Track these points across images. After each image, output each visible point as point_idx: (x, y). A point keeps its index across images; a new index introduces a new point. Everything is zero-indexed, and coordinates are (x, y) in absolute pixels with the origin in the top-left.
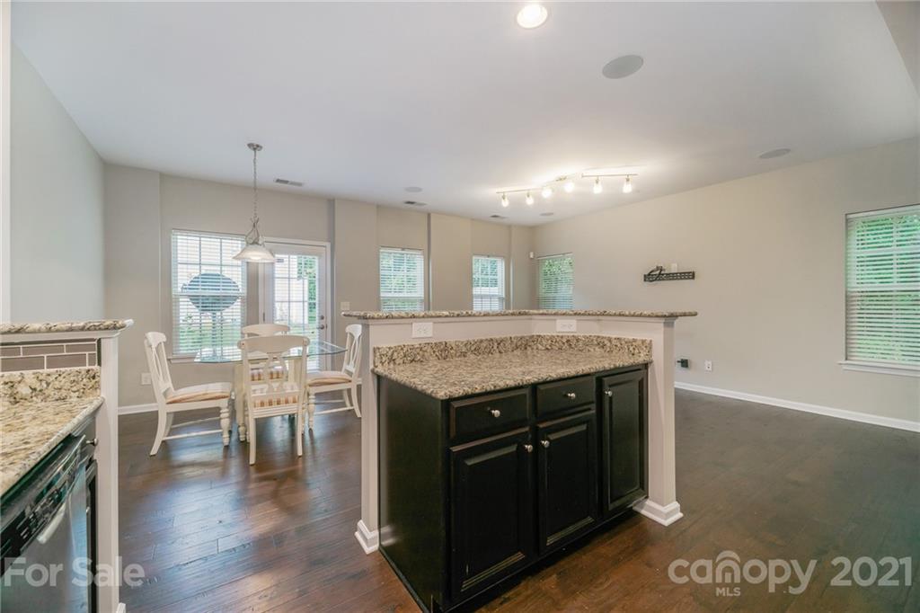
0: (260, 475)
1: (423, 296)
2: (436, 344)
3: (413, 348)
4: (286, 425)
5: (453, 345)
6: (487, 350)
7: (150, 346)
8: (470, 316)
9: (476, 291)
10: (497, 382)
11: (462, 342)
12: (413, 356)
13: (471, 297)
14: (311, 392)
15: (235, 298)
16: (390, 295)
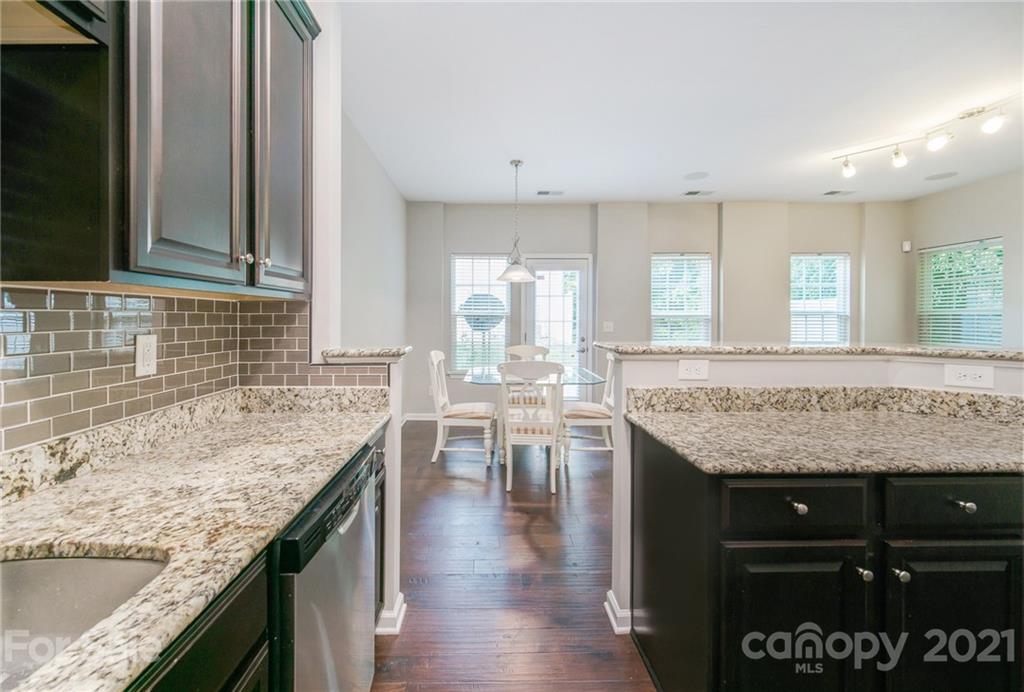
0: (516, 505)
1: (710, 314)
2: (713, 389)
3: (678, 392)
4: (544, 455)
5: (741, 394)
6: (799, 405)
7: (433, 364)
8: (768, 353)
9: (796, 306)
10: (805, 461)
11: (755, 391)
12: (680, 403)
13: (787, 315)
14: (567, 424)
15: (500, 318)
16: (663, 313)
